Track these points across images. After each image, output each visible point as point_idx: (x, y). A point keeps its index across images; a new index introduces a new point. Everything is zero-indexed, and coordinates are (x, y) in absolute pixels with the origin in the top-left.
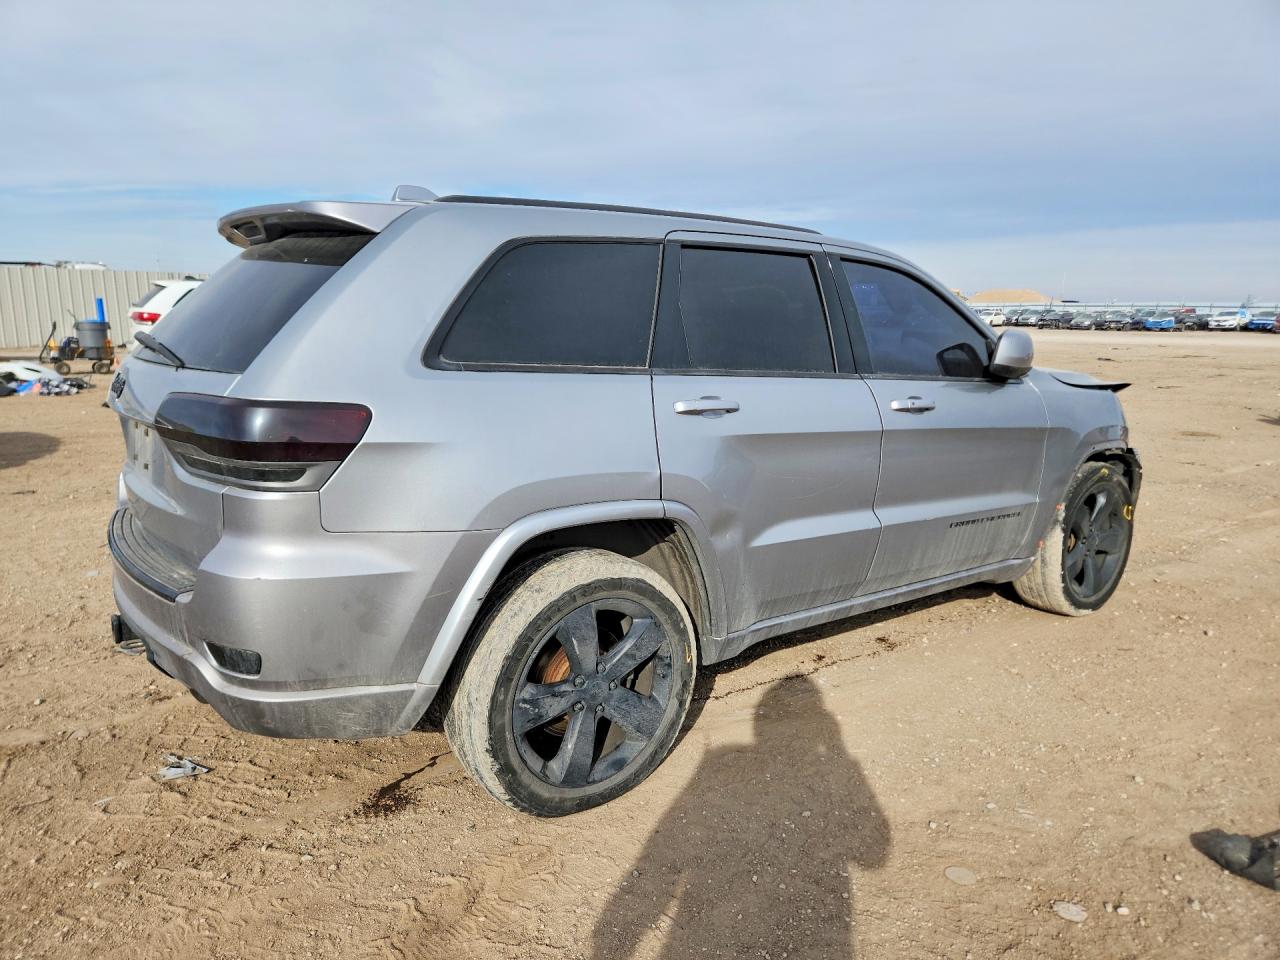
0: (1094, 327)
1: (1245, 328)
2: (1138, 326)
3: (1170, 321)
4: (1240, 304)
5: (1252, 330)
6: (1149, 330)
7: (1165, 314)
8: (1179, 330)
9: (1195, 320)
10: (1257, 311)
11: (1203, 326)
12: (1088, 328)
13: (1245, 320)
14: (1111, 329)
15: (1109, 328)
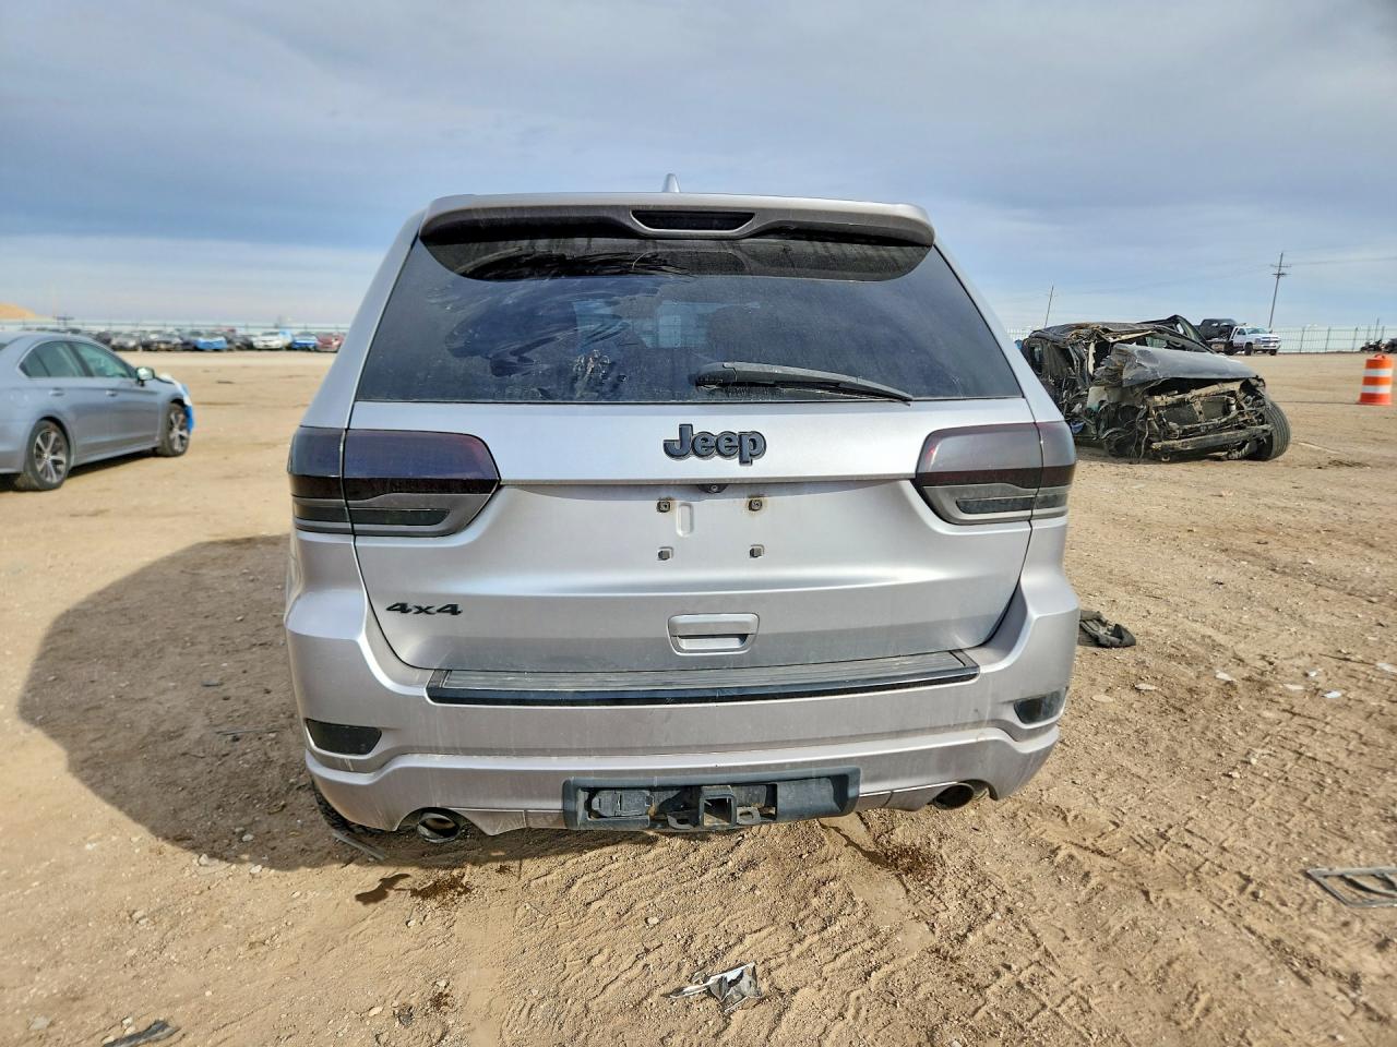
0: (141, 348)
1: (290, 348)
2: (190, 347)
3: (221, 342)
4: (272, 324)
5: (295, 349)
6: (201, 350)
7: (213, 334)
8: (230, 350)
9: (242, 340)
10: (296, 332)
11: (249, 347)
12: (134, 349)
13: (288, 340)
14: (162, 350)
15: (158, 350)
